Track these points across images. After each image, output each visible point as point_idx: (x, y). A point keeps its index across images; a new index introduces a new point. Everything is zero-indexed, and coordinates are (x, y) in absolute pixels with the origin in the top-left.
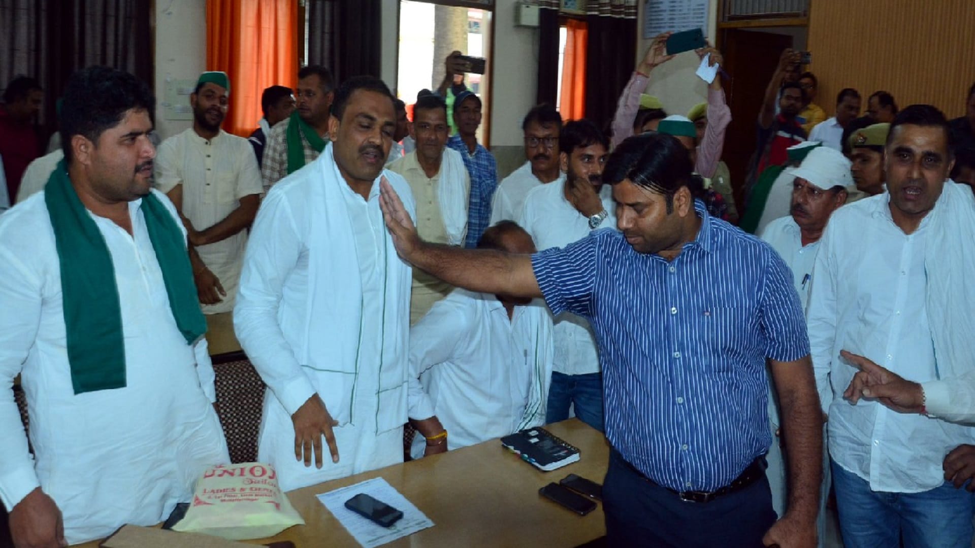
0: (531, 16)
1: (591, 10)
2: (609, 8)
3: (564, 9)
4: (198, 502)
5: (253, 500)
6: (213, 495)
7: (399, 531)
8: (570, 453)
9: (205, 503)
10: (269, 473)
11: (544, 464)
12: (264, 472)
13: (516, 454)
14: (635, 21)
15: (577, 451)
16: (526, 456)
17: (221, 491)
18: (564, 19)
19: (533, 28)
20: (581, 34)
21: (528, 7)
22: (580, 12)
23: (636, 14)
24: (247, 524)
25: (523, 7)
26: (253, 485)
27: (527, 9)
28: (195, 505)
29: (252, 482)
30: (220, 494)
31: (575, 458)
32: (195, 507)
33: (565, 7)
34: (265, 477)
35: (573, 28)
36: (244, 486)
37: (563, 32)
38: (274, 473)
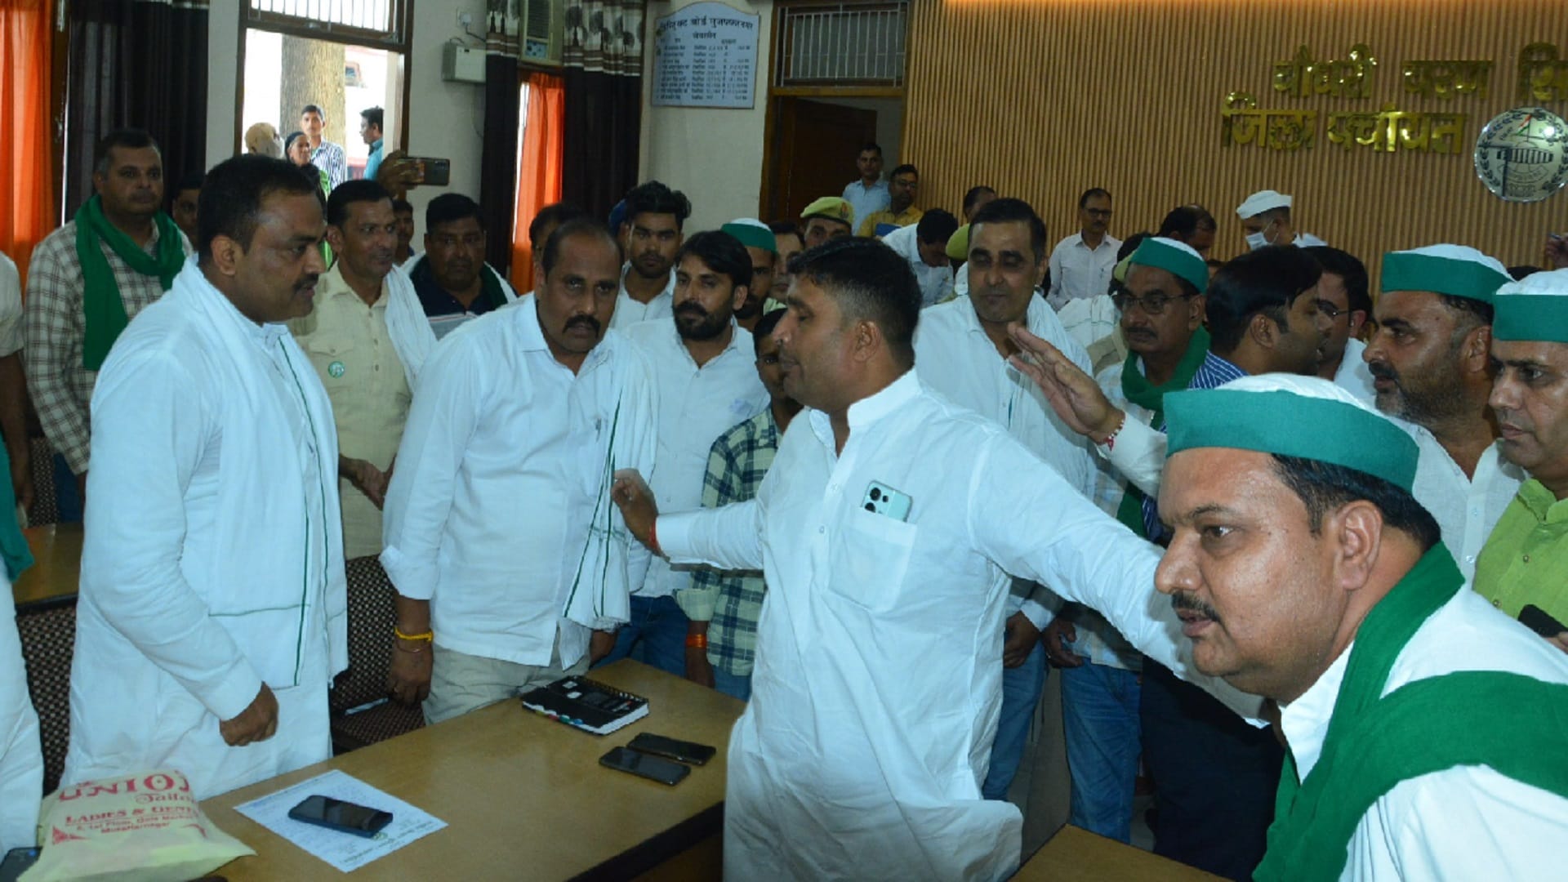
0: (472, 65)
1: (570, 59)
2: (599, 59)
3: (527, 57)
4: (60, 837)
5: (158, 825)
6: (85, 826)
7: (392, 840)
8: (634, 705)
9: (73, 837)
10: (179, 783)
11: (598, 726)
12: (170, 783)
13: (549, 716)
14: (639, 80)
15: (644, 702)
16: (567, 717)
17: (98, 817)
18: (529, 73)
19: (476, 84)
20: (553, 97)
21: (467, 51)
22: (556, 63)
23: (641, 70)
24: (155, 864)
25: (460, 52)
26: (155, 803)
27: (466, 54)
28: (54, 843)
29: (151, 799)
30: (96, 822)
31: (642, 711)
32: (56, 845)
33: (527, 54)
34: (175, 789)
35: (542, 88)
36: (140, 807)
37: (525, 91)
38: (186, 782)
